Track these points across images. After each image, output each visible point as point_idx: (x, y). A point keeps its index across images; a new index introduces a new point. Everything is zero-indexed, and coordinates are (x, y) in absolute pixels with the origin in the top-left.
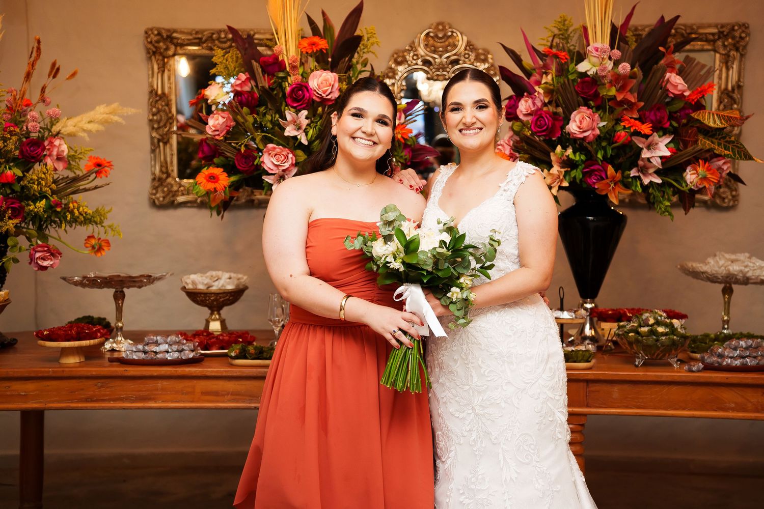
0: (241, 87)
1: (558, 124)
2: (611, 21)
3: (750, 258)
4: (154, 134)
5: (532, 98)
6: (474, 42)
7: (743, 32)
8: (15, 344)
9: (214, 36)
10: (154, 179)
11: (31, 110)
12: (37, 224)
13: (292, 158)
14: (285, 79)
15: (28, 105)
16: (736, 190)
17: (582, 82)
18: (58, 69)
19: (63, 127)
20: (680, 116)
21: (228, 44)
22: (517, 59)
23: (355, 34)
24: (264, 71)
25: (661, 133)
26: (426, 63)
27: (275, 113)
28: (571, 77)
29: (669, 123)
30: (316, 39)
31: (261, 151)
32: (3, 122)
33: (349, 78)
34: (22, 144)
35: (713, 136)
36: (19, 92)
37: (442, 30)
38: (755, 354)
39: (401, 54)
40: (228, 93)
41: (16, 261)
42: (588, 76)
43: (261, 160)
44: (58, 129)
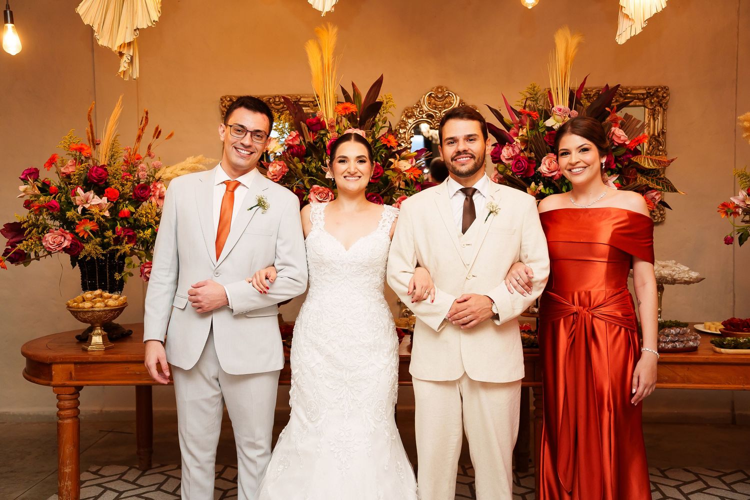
0: (293, 142)
1: (532, 166)
2: (569, 88)
3: (676, 264)
5: (512, 147)
7: (665, 92)
8: (131, 334)
9: (271, 100)
11: (141, 163)
12: (145, 247)
13: (331, 195)
14: (325, 135)
15: (138, 159)
16: (663, 210)
17: (550, 135)
18: (160, 132)
19: (163, 174)
20: (623, 160)
21: (282, 105)
22: (500, 117)
23: (377, 100)
24: (309, 129)
25: (609, 173)
26: (430, 116)
27: (318, 162)
28: (541, 131)
29: (615, 165)
30: (348, 105)
31: (308, 190)
32: (122, 172)
33: (374, 133)
34: (134, 188)
35: (647, 174)
36: (132, 150)
37: (441, 92)
38: (682, 339)
39: (410, 111)
40: (282, 145)
41: (131, 275)
42: (554, 130)
43: (308, 197)
44: (159, 176)
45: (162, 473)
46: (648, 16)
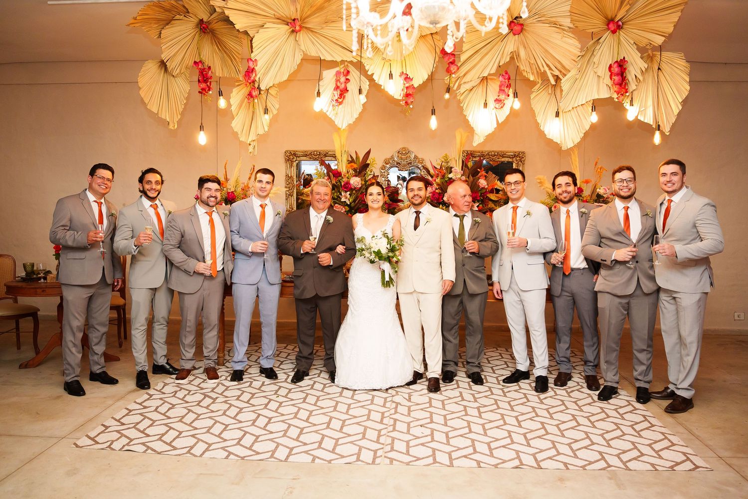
1: (441, 196)
2: (462, 159)
4: (287, 193)
6: (417, 155)
7: (523, 155)
9: (312, 153)
10: (287, 211)
14: (342, 180)
20: (484, 195)
21: (318, 156)
22: (428, 171)
23: (368, 162)
24: (333, 176)
26: (397, 163)
27: (338, 193)
28: (447, 179)
29: (479, 198)
30: (353, 164)
37: (405, 150)
39: (388, 160)
45: (256, 346)
46: (487, 134)
